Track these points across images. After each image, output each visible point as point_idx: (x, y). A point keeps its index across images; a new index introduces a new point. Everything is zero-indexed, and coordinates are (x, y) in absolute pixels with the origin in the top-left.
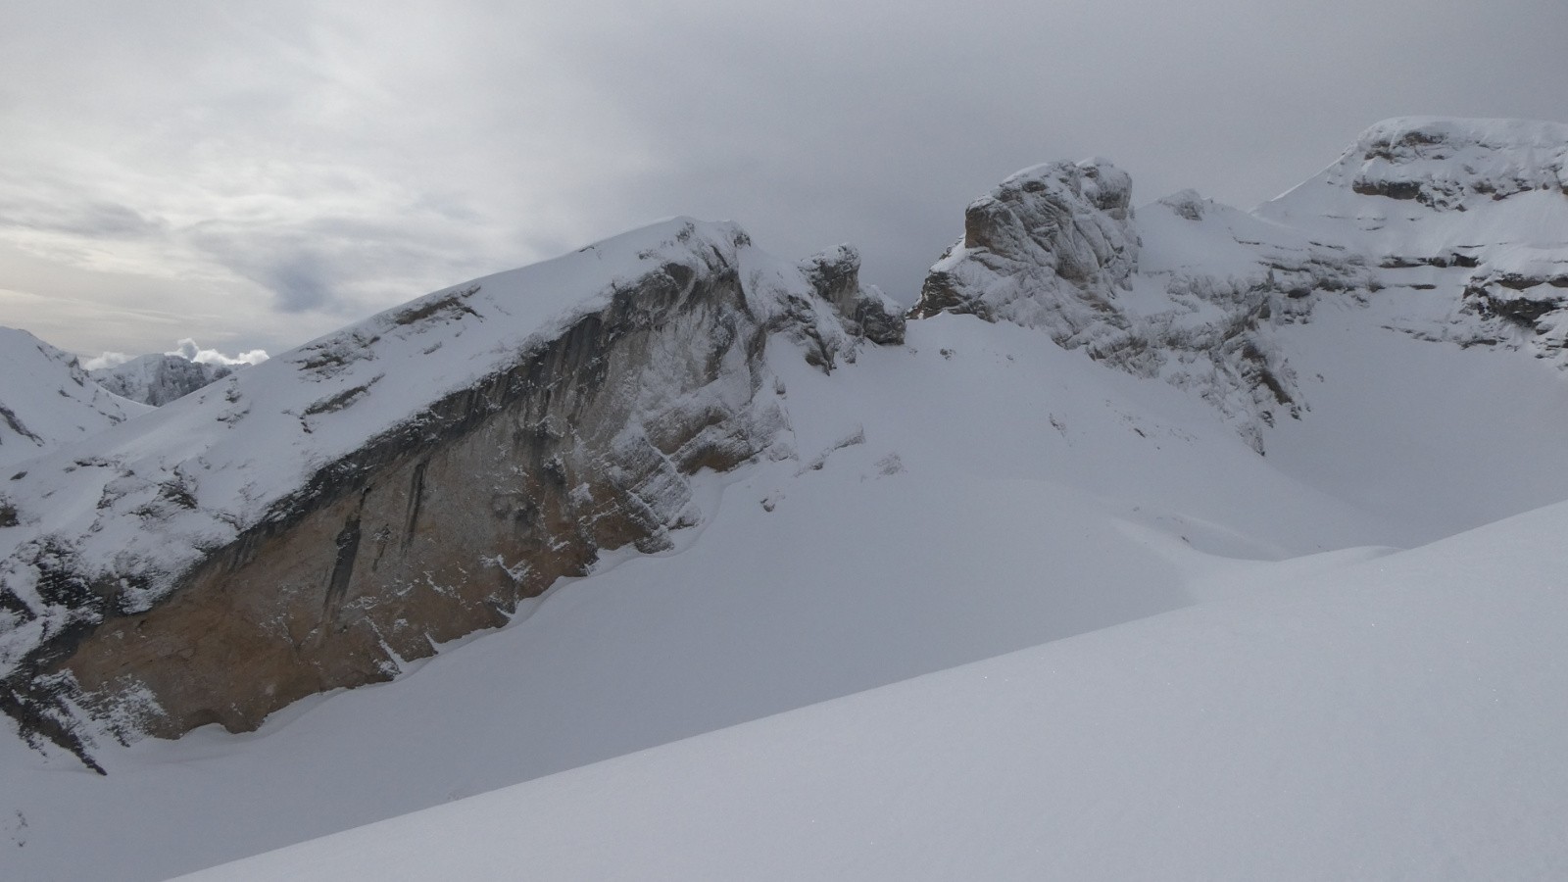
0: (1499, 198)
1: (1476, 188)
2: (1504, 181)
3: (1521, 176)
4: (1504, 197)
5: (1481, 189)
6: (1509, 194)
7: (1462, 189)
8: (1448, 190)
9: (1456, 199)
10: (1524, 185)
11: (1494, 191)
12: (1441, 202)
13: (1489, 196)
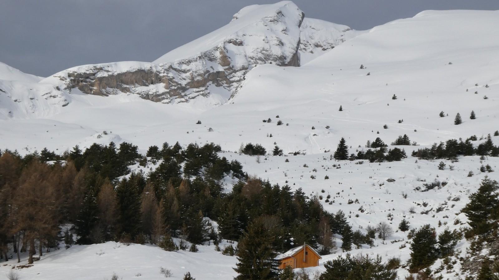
0: (324, 50)
1: (315, 45)
2: (325, 44)
3: (330, 42)
4: (326, 50)
5: (317, 46)
6: (327, 49)
7: (310, 45)
8: (306, 44)
9: (309, 48)
10: (332, 46)
11: (322, 47)
12: (304, 49)
13: (320, 49)
